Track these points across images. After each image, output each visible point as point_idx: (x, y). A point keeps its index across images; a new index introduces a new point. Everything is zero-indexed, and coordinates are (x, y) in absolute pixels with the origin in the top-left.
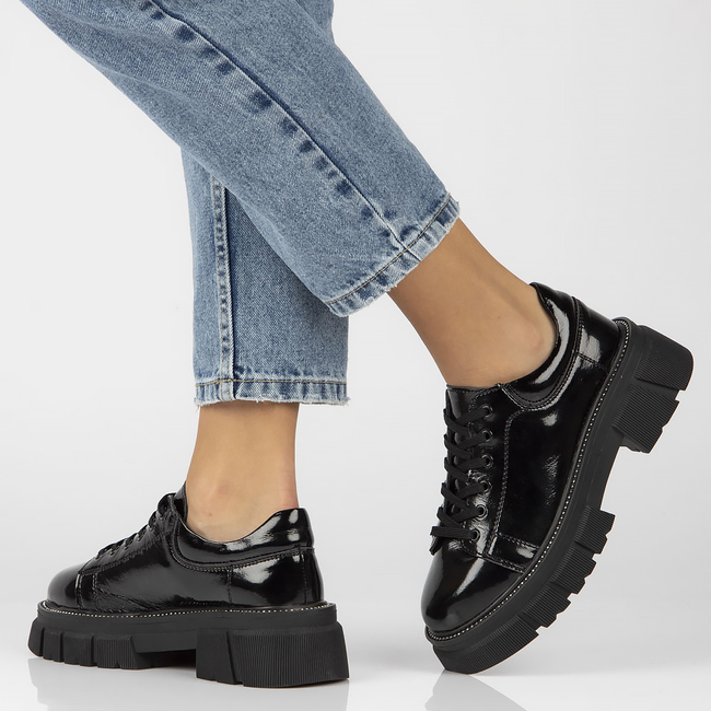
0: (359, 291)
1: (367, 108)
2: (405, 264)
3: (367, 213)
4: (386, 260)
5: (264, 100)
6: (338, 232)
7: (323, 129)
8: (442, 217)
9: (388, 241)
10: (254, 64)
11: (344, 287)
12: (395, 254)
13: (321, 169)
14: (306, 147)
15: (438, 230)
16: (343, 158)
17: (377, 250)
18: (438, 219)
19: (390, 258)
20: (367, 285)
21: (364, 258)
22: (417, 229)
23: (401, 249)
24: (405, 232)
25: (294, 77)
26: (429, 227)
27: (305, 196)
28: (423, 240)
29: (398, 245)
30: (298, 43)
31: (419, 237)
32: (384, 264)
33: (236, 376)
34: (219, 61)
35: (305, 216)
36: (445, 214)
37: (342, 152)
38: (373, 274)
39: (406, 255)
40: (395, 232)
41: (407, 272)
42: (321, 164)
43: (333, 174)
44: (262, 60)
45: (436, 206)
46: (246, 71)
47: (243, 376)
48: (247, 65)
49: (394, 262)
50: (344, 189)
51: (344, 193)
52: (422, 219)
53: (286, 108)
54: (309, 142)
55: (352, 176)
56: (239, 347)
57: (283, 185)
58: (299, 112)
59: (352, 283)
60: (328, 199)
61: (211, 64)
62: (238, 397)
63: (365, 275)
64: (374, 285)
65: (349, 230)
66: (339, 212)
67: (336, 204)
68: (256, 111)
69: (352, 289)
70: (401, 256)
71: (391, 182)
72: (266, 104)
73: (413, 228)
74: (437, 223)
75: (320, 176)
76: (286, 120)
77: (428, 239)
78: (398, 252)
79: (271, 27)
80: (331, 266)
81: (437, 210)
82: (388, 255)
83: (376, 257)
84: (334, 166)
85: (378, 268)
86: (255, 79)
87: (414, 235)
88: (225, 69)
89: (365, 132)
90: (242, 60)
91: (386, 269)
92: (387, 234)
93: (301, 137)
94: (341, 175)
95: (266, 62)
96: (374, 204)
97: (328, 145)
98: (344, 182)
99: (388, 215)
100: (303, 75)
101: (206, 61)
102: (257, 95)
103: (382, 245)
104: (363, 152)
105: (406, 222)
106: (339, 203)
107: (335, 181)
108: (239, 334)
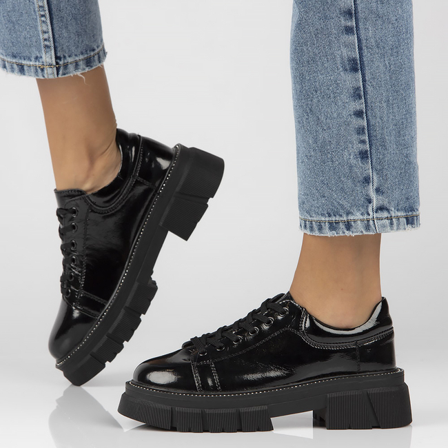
0: (331, 223)
1: (409, 121)
2: (367, 227)
3: (367, 180)
4: (358, 216)
5: (355, 66)
6: (343, 179)
7: (377, 111)
8: (410, 219)
9: (367, 206)
10: (367, 40)
11: (323, 215)
12: (365, 217)
13: (359, 134)
14: (359, 114)
15: (402, 224)
16: (376, 136)
17: (358, 207)
18: (407, 218)
19: (361, 217)
20: (337, 223)
21: (347, 205)
22: (389, 213)
23: (371, 217)
24: (381, 208)
25: (381, 65)
26: (398, 218)
27: (338, 143)
28: (387, 222)
29: (371, 213)
30: (397, 48)
31: (387, 218)
32: (356, 218)
33: (57, 63)
34: (349, 24)
35: (329, 156)
36: (413, 220)
37: (378, 132)
38: (345, 219)
39: (371, 222)
40: (375, 203)
41: (365, 233)
42: (360, 131)
43: (363, 142)
44: (372, 40)
45: (411, 211)
46: (359, 41)
47: (61, 63)
48: (363, 37)
49: (362, 221)
50: (364, 155)
51: (362, 158)
52: (398, 210)
53: (364, 81)
54: (362, 112)
55: (373, 151)
56: (57, 44)
57: (329, 128)
58: (369, 89)
59: (330, 216)
60: (350, 155)
61: (344, 22)
62: (60, 76)
63: (341, 216)
64: (342, 226)
65: (350, 183)
66: (351, 167)
67: (353, 161)
68: (346, 70)
69: (327, 219)
70: (368, 221)
71: (394, 173)
72: (355, 70)
73: (388, 210)
74: (405, 220)
75: (355, 137)
76: (358, 88)
77: (392, 224)
78: (368, 217)
79: (390, 26)
80: (324, 197)
81: (410, 213)
82: (362, 214)
83: (354, 210)
84: (367, 138)
85: (350, 217)
86: (360, 49)
87: (385, 214)
88: (349, 30)
89: (399, 132)
90: (362, 32)
91: (355, 221)
92: (370, 201)
93: (360, 105)
94: (368, 146)
95: (374, 44)
96: (375, 178)
97: (372, 122)
98: (366, 151)
99: (378, 191)
100: (386, 68)
101: (342, 19)
102: (354, 60)
103: (363, 206)
104: (390, 142)
105: (386, 203)
106: (355, 162)
107: (361, 147)
108: (57, 36)
